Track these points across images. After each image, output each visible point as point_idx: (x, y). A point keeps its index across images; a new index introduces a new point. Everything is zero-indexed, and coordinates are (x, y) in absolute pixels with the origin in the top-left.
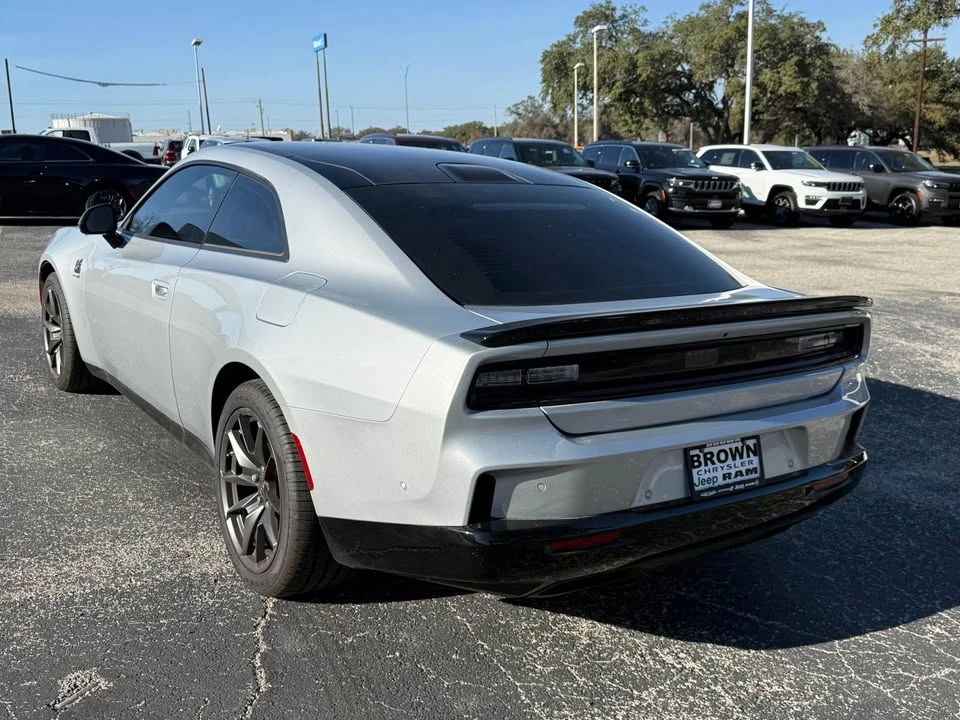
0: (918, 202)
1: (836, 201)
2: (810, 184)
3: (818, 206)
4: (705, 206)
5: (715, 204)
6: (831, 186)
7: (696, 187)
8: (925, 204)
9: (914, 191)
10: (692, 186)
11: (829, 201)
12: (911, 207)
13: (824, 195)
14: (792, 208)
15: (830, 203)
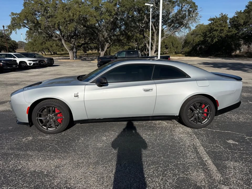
0: (45, 63)
1: (35, 63)
2: (29, 60)
3: (32, 65)
4: (12, 66)
5: (14, 66)
6: (33, 61)
7: (9, 63)
8: (46, 63)
9: (44, 61)
10: (8, 62)
11: (33, 64)
12: (44, 64)
13: (32, 63)
14: (26, 65)
15: (34, 64)
